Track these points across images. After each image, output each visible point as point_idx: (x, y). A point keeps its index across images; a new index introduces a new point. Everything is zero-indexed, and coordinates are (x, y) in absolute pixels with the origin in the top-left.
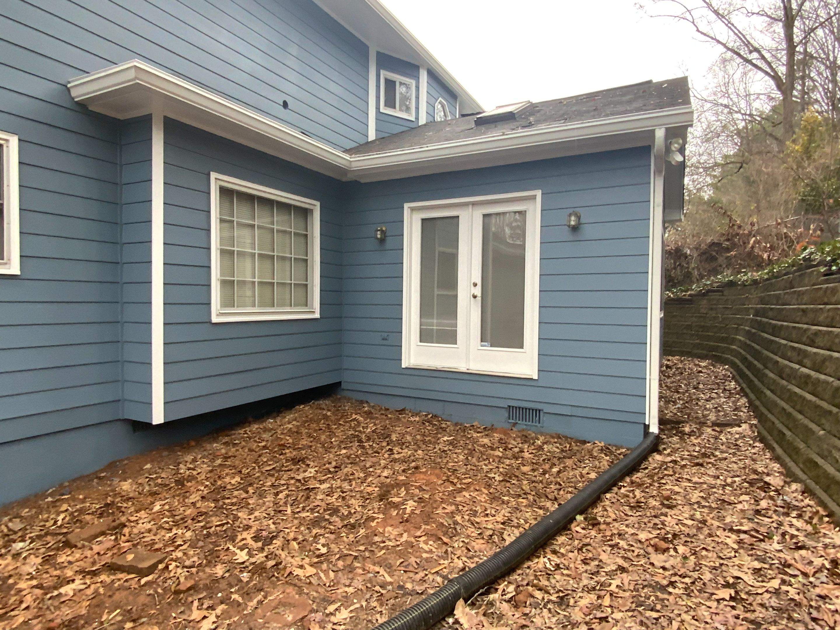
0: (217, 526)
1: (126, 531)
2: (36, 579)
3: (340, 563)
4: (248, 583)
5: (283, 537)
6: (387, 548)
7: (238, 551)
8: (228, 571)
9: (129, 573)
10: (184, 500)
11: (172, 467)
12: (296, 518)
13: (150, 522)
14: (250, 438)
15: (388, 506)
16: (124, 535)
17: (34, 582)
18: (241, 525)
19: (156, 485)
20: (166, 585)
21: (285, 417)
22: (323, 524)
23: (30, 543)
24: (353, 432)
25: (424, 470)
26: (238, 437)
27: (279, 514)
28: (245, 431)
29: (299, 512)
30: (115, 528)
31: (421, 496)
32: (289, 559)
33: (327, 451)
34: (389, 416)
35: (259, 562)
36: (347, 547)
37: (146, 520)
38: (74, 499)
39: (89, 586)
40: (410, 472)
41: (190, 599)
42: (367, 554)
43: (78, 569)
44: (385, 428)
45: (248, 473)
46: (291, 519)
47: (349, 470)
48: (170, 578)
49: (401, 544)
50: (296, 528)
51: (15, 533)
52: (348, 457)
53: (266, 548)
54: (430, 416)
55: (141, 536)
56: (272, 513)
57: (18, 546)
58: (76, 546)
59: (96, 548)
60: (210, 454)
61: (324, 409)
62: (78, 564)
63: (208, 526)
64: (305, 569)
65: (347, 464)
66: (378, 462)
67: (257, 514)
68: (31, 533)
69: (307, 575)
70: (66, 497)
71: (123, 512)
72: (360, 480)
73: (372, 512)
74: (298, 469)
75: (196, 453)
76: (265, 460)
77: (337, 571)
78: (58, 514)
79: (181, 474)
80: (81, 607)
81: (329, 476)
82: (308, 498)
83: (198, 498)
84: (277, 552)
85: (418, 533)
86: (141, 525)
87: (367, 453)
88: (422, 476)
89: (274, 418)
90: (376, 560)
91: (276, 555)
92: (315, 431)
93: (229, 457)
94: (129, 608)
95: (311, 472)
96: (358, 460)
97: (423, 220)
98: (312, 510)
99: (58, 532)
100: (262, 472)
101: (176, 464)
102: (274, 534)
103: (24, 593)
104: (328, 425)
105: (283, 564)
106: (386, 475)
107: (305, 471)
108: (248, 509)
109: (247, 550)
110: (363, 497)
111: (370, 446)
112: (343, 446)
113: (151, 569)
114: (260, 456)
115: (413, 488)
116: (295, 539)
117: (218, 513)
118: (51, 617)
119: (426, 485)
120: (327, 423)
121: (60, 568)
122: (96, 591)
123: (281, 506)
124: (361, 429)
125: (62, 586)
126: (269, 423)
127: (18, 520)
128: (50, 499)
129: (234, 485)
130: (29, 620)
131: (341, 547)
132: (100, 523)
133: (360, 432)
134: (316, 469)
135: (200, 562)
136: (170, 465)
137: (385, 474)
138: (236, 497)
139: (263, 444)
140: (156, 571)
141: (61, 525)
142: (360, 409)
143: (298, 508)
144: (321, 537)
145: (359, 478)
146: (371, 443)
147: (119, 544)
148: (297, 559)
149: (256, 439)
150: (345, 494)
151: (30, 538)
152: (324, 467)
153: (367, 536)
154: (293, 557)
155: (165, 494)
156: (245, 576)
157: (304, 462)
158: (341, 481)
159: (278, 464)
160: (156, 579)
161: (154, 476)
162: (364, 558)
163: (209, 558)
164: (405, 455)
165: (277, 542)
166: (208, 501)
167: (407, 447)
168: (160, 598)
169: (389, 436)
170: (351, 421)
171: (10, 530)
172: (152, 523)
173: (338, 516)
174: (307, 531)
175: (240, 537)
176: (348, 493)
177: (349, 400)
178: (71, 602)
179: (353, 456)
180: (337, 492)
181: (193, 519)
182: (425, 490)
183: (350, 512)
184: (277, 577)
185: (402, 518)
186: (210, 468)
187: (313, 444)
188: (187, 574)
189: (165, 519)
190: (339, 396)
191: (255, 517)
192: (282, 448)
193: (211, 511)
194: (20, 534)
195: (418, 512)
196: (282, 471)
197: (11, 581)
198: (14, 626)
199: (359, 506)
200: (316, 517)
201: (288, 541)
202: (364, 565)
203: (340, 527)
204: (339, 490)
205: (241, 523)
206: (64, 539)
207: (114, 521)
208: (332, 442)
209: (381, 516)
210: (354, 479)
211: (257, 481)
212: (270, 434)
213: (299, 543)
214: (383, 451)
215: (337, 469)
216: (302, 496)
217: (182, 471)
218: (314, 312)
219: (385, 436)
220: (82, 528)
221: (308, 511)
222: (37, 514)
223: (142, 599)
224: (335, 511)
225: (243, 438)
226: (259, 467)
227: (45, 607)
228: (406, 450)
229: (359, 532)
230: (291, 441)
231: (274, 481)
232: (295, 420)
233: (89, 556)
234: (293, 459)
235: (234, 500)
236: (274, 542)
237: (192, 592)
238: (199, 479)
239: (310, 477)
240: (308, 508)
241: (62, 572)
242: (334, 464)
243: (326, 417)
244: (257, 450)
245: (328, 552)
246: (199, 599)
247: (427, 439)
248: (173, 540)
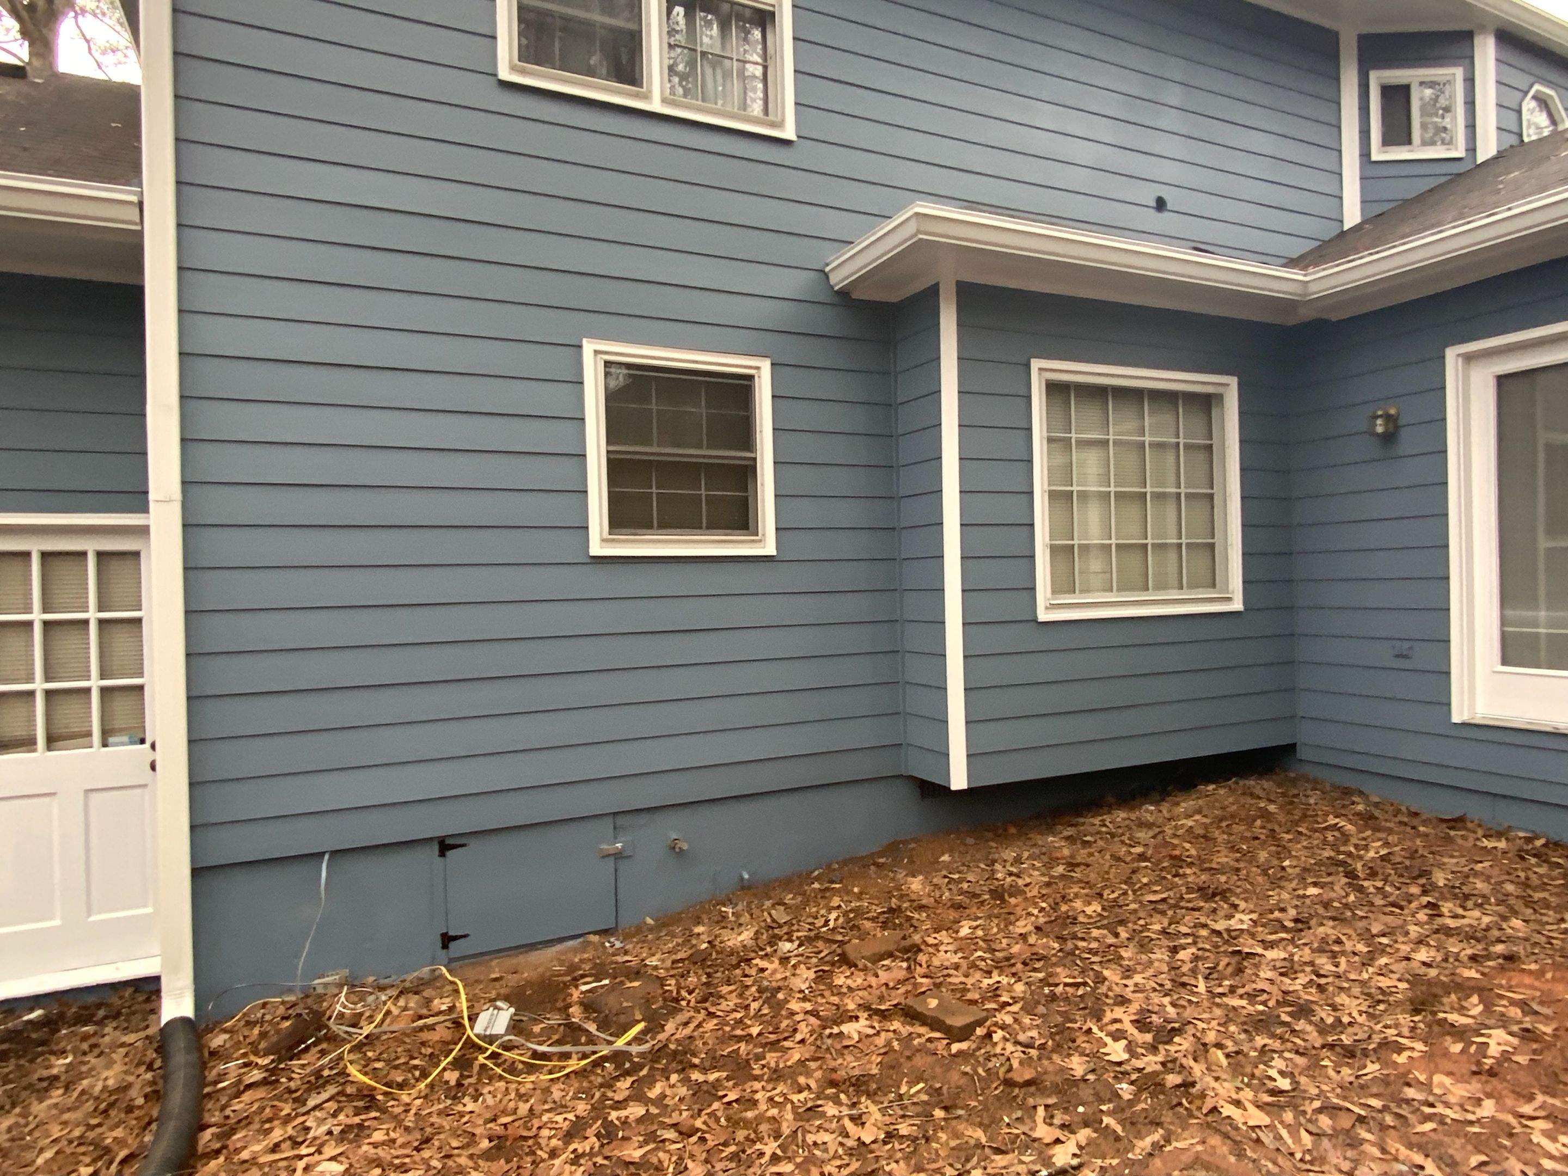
0: (1066, 985)
1: (922, 958)
2: (810, 1001)
3: (1325, 1122)
4: (1131, 1103)
5: (1194, 1035)
6: (1441, 1119)
7: (1108, 1040)
8: (1093, 1071)
9: (933, 1030)
10: (1006, 926)
11: (983, 866)
12: (1218, 1005)
13: (955, 953)
14: (1113, 835)
15: (1436, 1029)
16: (921, 965)
17: (808, 1006)
18: (1110, 994)
19: (962, 892)
20: (990, 1065)
21: (1178, 804)
22: (1279, 1031)
23: (799, 946)
24: (1332, 854)
25: (1533, 967)
26: (1091, 829)
27: (1182, 990)
28: (1103, 821)
29: (1223, 994)
30: (906, 950)
31: (1529, 1026)
32: (1209, 1080)
33: (1277, 882)
34: (1422, 829)
35: (1148, 1070)
36: (1339, 1091)
37: (949, 948)
38: (848, 892)
39: (878, 1032)
40: (1491, 963)
41: (1031, 1101)
42: (1389, 1120)
43: (861, 1002)
44: (1413, 854)
45: (1115, 900)
46: (1206, 1004)
47: (1330, 931)
48: (995, 1055)
49: (1478, 1121)
50: (1219, 1024)
51: (780, 926)
52: (1327, 905)
53: (1161, 1047)
54: (1539, 843)
55: (945, 972)
56: (1168, 985)
57: (786, 946)
58: (856, 966)
59: (884, 976)
60: (1044, 854)
61: (1260, 798)
62: (861, 993)
63: (1051, 981)
64: (1245, 1110)
65: (1324, 918)
66: (1402, 927)
67: (1138, 978)
68: (798, 931)
69: (1251, 1123)
70: (837, 886)
71: (915, 927)
72: (1357, 958)
73: (1393, 1031)
74: (1214, 911)
75: (1019, 847)
76: (1145, 880)
77: (1317, 1135)
78: (830, 910)
79: (997, 879)
80: (869, 1062)
81: (1284, 935)
82: (1240, 971)
83: (1030, 928)
84: (1184, 1061)
85: (1527, 1109)
86: (942, 953)
87: (1372, 904)
88: (1527, 980)
89: (1156, 803)
90: (1415, 1139)
91: (1182, 1066)
92: (1244, 839)
93: (1078, 865)
94: (938, 1085)
95: (1242, 921)
96: (1349, 914)
97: (1502, 380)
98: (1251, 997)
99: (830, 937)
100: (1141, 902)
101: (989, 862)
102: (1177, 1025)
103: (798, 1018)
104: (1273, 830)
105: (1198, 1087)
106: (1428, 960)
107: (1229, 917)
108: (1121, 966)
109: (1124, 1042)
110: (1369, 995)
111: (1377, 888)
112: (1310, 880)
113: (964, 1033)
114: (1134, 872)
115: (1504, 1002)
116: (1219, 1046)
117: (1067, 961)
118: (832, 1064)
119: (1541, 1003)
120: (1269, 826)
121: (838, 994)
122: (888, 1043)
123: (1184, 975)
124: (1352, 849)
125: (842, 1022)
126: (1147, 811)
127: (782, 908)
128: (816, 885)
129: (1090, 917)
130: (808, 1060)
131: (1324, 1087)
132: (885, 938)
133: (1350, 854)
134: (1254, 916)
135: (1043, 1041)
136: (979, 861)
137: (1423, 955)
138: (1096, 939)
139: (1139, 850)
140: (973, 1038)
141: (834, 929)
142: (1344, 806)
143: (1220, 986)
144: (1276, 1056)
145: (1355, 954)
146: (1380, 884)
147: (914, 977)
148: (1226, 1084)
149: (1125, 838)
150: (1323, 981)
151: (798, 938)
152: (1271, 916)
153: (1385, 1081)
154: (1217, 1079)
155: (974, 909)
156: (1125, 1090)
157: (1225, 899)
158: (1313, 951)
159: (1171, 893)
160: (974, 1051)
161: (956, 876)
162: (1384, 1128)
163: (1057, 1038)
164: (1475, 923)
165: (1183, 1044)
166: (1048, 936)
167: (1477, 905)
168: (983, 1085)
169: (1425, 873)
170: (1326, 828)
171: (774, 921)
172: (960, 955)
173: (1311, 1023)
174: (1243, 1036)
175: (1109, 1016)
176: (1330, 980)
177: (1316, 784)
178: (857, 1051)
179: (1336, 904)
180: (1303, 971)
181: (1025, 964)
182: (1536, 1013)
183: (1338, 1021)
184: (1186, 1109)
185: (1479, 1063)
186: (1046, 879)
187: (1242, 865)
188: (1022, 1055)
189: (979, 953)
190: (1292, 775)
191: (1136, 985)
192: (1176, 862)
193: (1054, 955)
194: (785, 929)
195: (1522, 1059)
196: (1182, 908)
197: (780, 996)
198: (789, 1063)
199: (1361, 1013)
200: (1262, 1013)
201: (1205, 1045)
202: (1383, 1140)
203: (1317, 1045)
204: (1308, 969)
205: (1110, 989)
206: (839, 951)
207: (904, 938)
208: (1283, 868)
209: (1420, 1046)
210: (1343, 953)
211: (1132, 918)
212: (1151, 833)
213: (1228, 1056)
214: (1414, 905)
215: (1300, 926)
216: (1228, 964)
217: (999, 876)
218: (1229, 599)
219: (1416, 873)
220: (862, 939)
221: (1241, 997)
222: (806, 903)
223: (955, 1077)
224: (1304, 1011)
225: (1099, 832)
226: (1134, 892)
227: (824, 1047)
228: (1476, 913)
229: (1365, 1067)
230: (1193, 852)
231: (1166, 924)
232: (1199, 811)
233: (874, 984)
234: (1200, 889)
235: (1094, 945)
236: (1177, 1039)
237: (1033, 1089)
238: (1029, 895)
239: (1242, 930)
240: (1241, 991)
241: (841, 1000)
242: (1292, 913)
243: (1265, 815)
244: (1128, 859)
245: (1294, 1090)
246: (1047, 1106)
247: (1537, 896)
248: (995, 991)
